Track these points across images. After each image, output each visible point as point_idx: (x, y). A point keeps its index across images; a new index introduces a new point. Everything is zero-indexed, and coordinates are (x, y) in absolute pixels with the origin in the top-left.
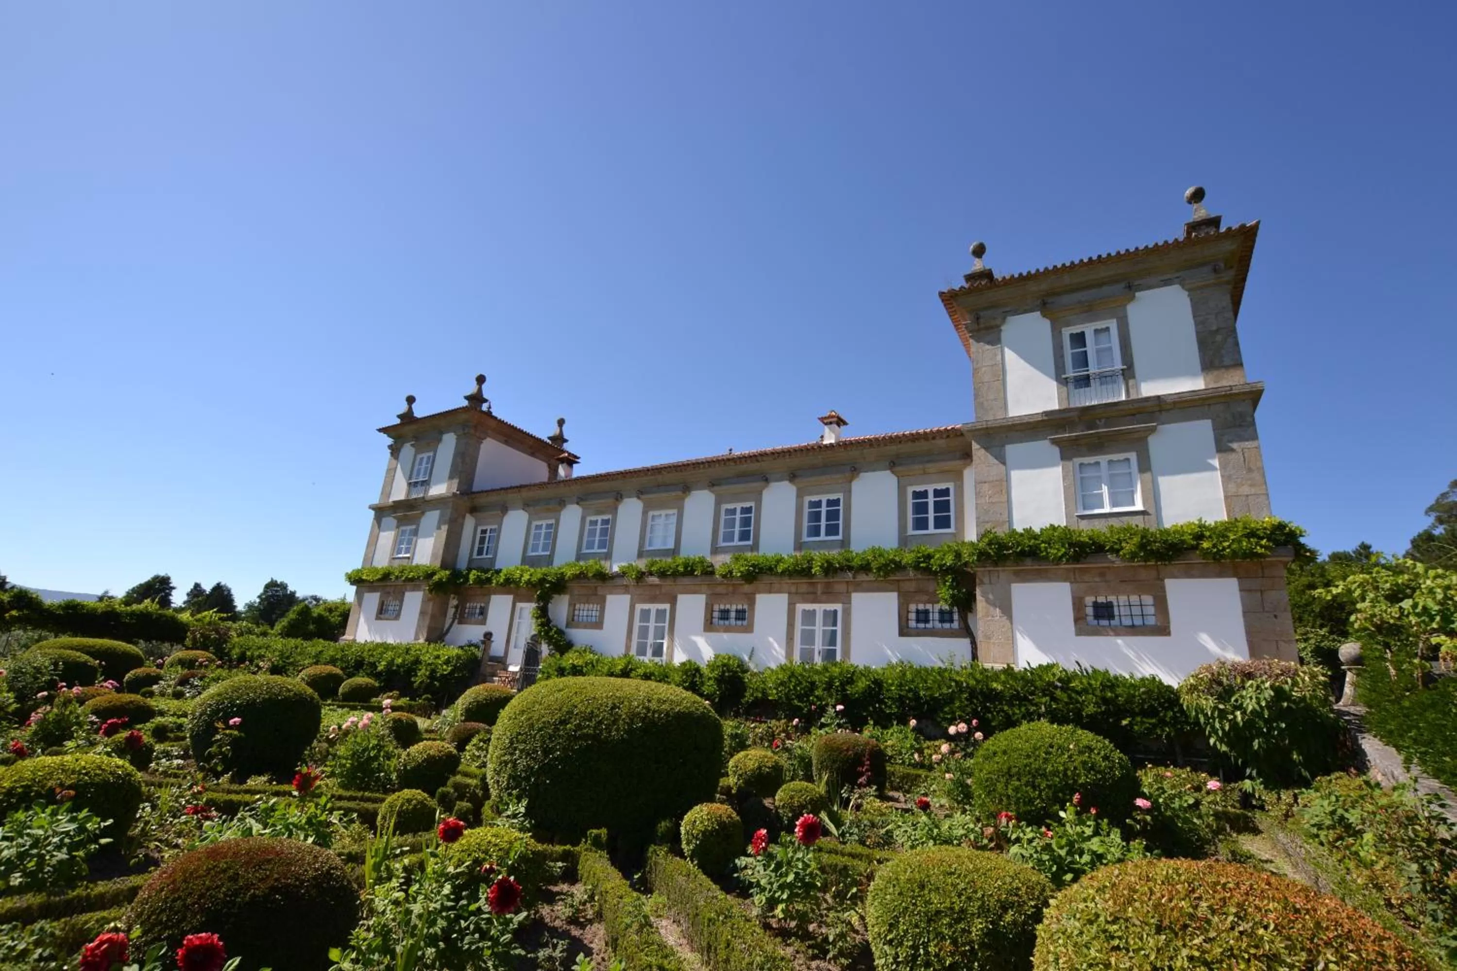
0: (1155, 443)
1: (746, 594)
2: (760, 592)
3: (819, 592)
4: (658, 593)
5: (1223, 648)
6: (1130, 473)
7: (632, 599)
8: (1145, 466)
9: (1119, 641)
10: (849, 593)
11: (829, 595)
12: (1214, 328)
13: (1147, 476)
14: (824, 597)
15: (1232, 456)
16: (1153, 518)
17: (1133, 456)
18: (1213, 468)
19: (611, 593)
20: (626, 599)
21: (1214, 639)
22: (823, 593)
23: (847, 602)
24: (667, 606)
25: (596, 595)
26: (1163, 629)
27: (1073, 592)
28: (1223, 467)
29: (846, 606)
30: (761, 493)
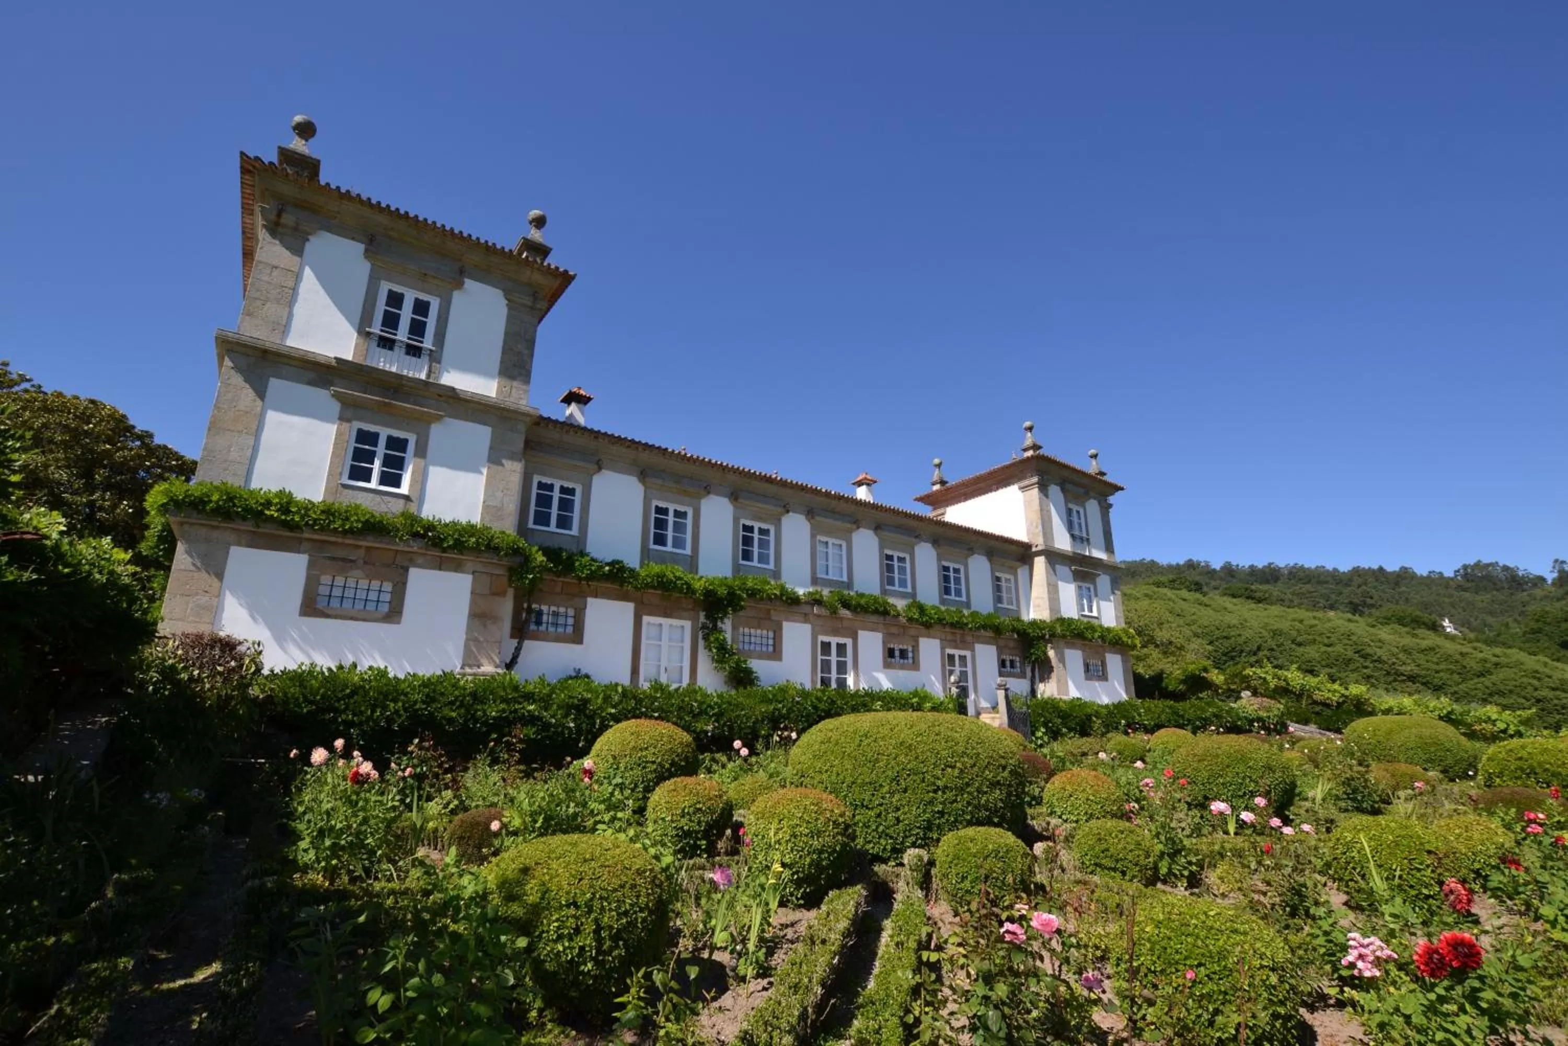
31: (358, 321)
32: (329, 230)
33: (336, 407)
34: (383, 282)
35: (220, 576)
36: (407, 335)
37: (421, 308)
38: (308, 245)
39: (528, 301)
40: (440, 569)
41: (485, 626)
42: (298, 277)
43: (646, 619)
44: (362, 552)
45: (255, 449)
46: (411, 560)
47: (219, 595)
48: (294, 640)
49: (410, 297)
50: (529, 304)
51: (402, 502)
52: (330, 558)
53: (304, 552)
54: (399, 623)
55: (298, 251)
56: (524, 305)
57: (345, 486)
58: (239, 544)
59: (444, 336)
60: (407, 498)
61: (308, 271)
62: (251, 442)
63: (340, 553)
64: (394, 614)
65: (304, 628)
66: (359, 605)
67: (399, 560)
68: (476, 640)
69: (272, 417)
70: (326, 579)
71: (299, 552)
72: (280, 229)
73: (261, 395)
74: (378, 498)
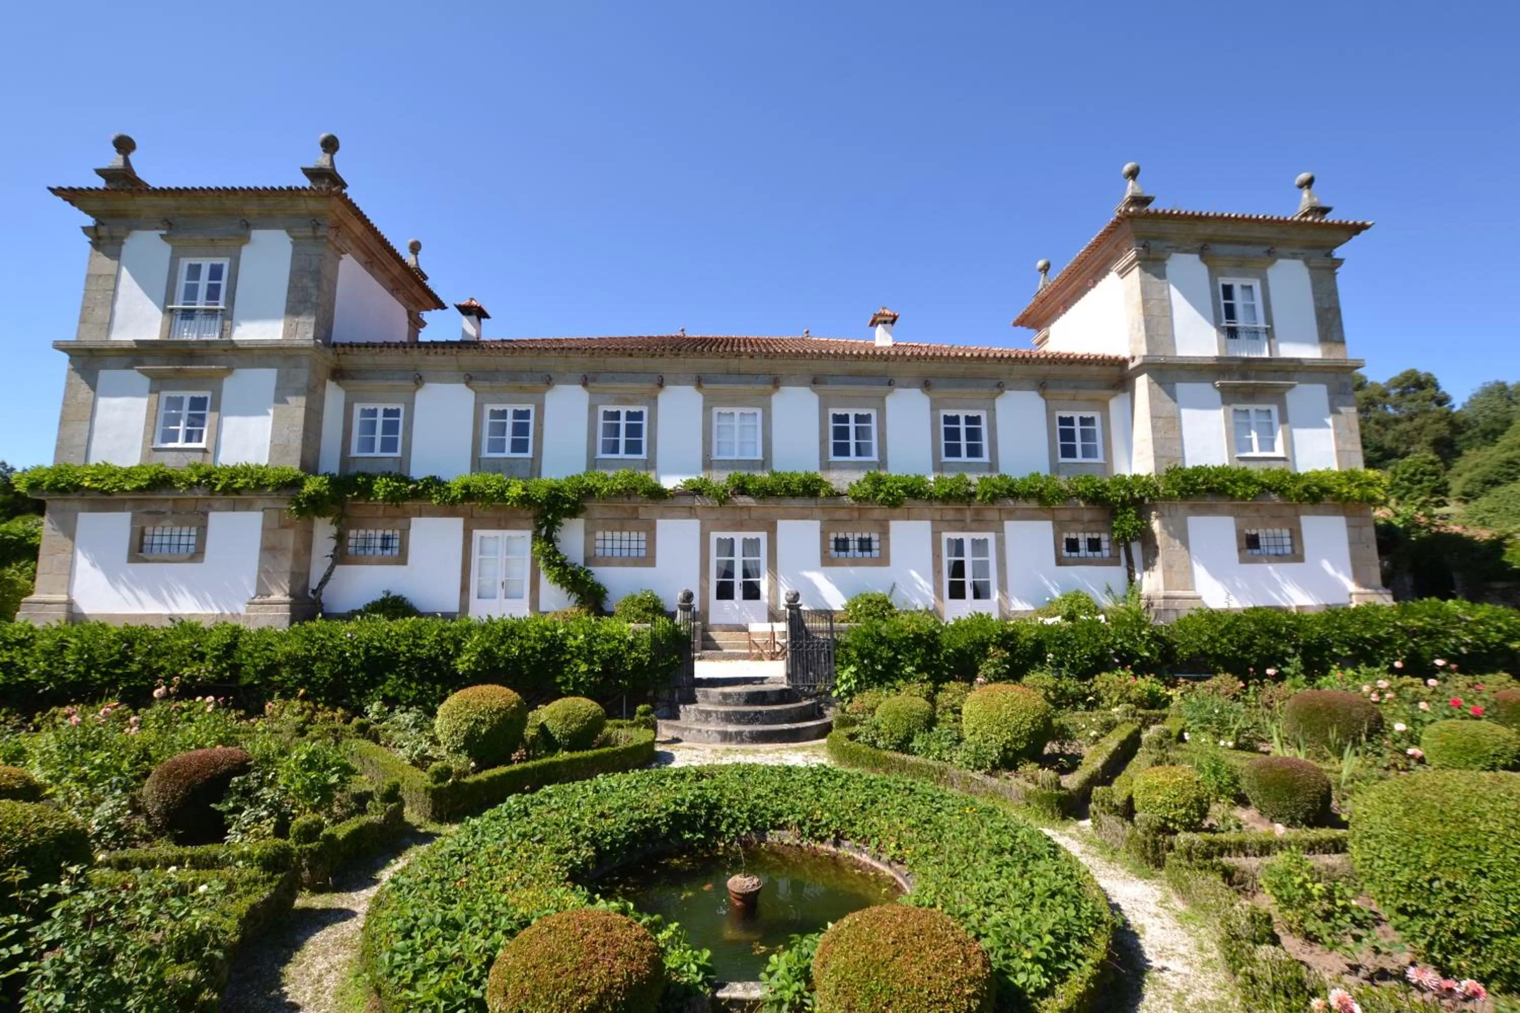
0: (1291, 398)
1: (876, 520)
2: (894, 519)
3: (968, 520)
4: (746, 517)
5: (1337, 571)
6: (1271, 424)
7: (702, 526)
8: (1284, 420)
9: (1270, 567)
10: (1001, 521)
11: (980, 523)
12: (1327, 306)
13: (1286, 426)
14: (975, 525)
15: (1340, 418)
16: (1291, 463)
17: (1274, 409)
18: (1327, 426)
19: (663, 517)
20: (693, 526)
21: (1332, 564)
22: (974, 521)
23: (999, 531)
24: (763, 536)
25: (637, 518)
26: (1297, 556)
27: (1237, 525)
28: (1336, 426)
29: (1000, 534)
30: (883, 400)
31: (163, 301)
32: (138, 228)
33: (146, 382)
34: (182, 259)
35: (72, 537)
36: (204, 300)
37: (216, 273)
38: (124, 248)
39: (308, 232)
40: (234, 510)
41: (274, 557)
42: (117, 278)
43: (477, 534)
44: (170, 503)
45: (91, 431)
46: (209, 506)
47: (73, 553)
48: (125, 584)
49: (206, 264)
50: (310, 234)
51: (200, 454)
52: (149, 513)
53: (128, 510)
54: (202, 561)
55: (115, 255)
56: (308, 238)
57: (156, 450)
58: (84, 511)
59: (234, 292)
60: (204, 451)
61: (125, 272)
62: (87, 427)
63: (153, 507)
64: (197, 554)
65: (131, 572)
66: (174, 550)
67: (200, 508)
68: (267, 572)
69: (102, 402)
70: (149, 530)
71: (123, 511)
72: (101, 242)
73: (93, 387)
74: (181, 455)
